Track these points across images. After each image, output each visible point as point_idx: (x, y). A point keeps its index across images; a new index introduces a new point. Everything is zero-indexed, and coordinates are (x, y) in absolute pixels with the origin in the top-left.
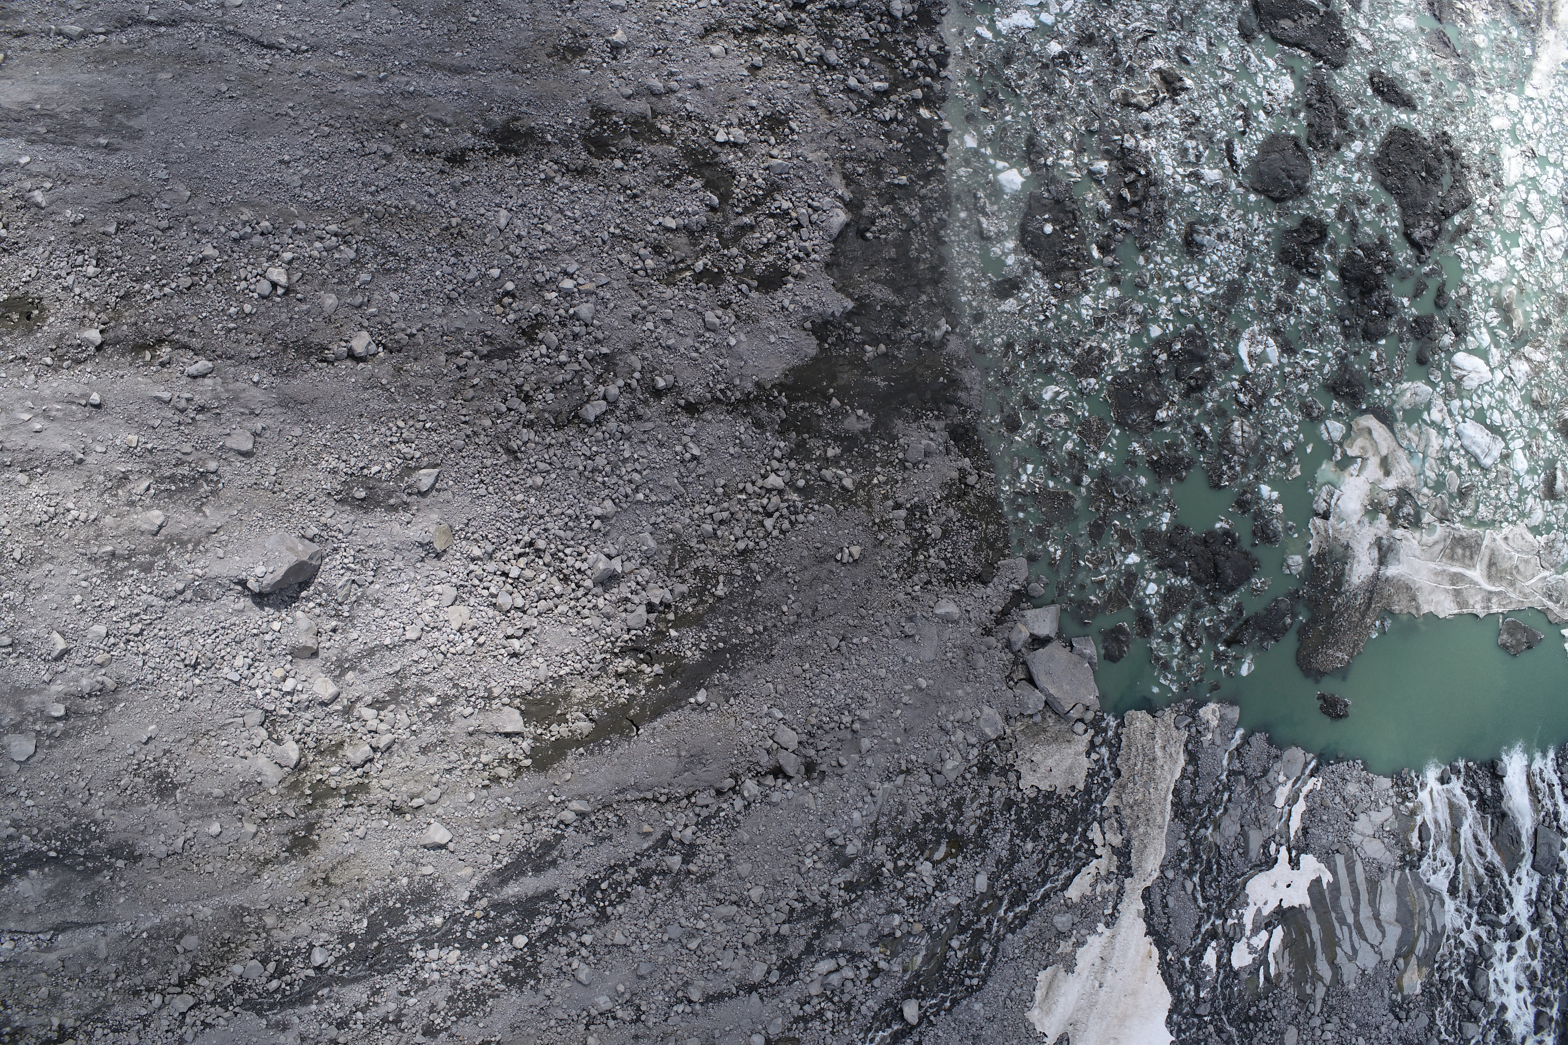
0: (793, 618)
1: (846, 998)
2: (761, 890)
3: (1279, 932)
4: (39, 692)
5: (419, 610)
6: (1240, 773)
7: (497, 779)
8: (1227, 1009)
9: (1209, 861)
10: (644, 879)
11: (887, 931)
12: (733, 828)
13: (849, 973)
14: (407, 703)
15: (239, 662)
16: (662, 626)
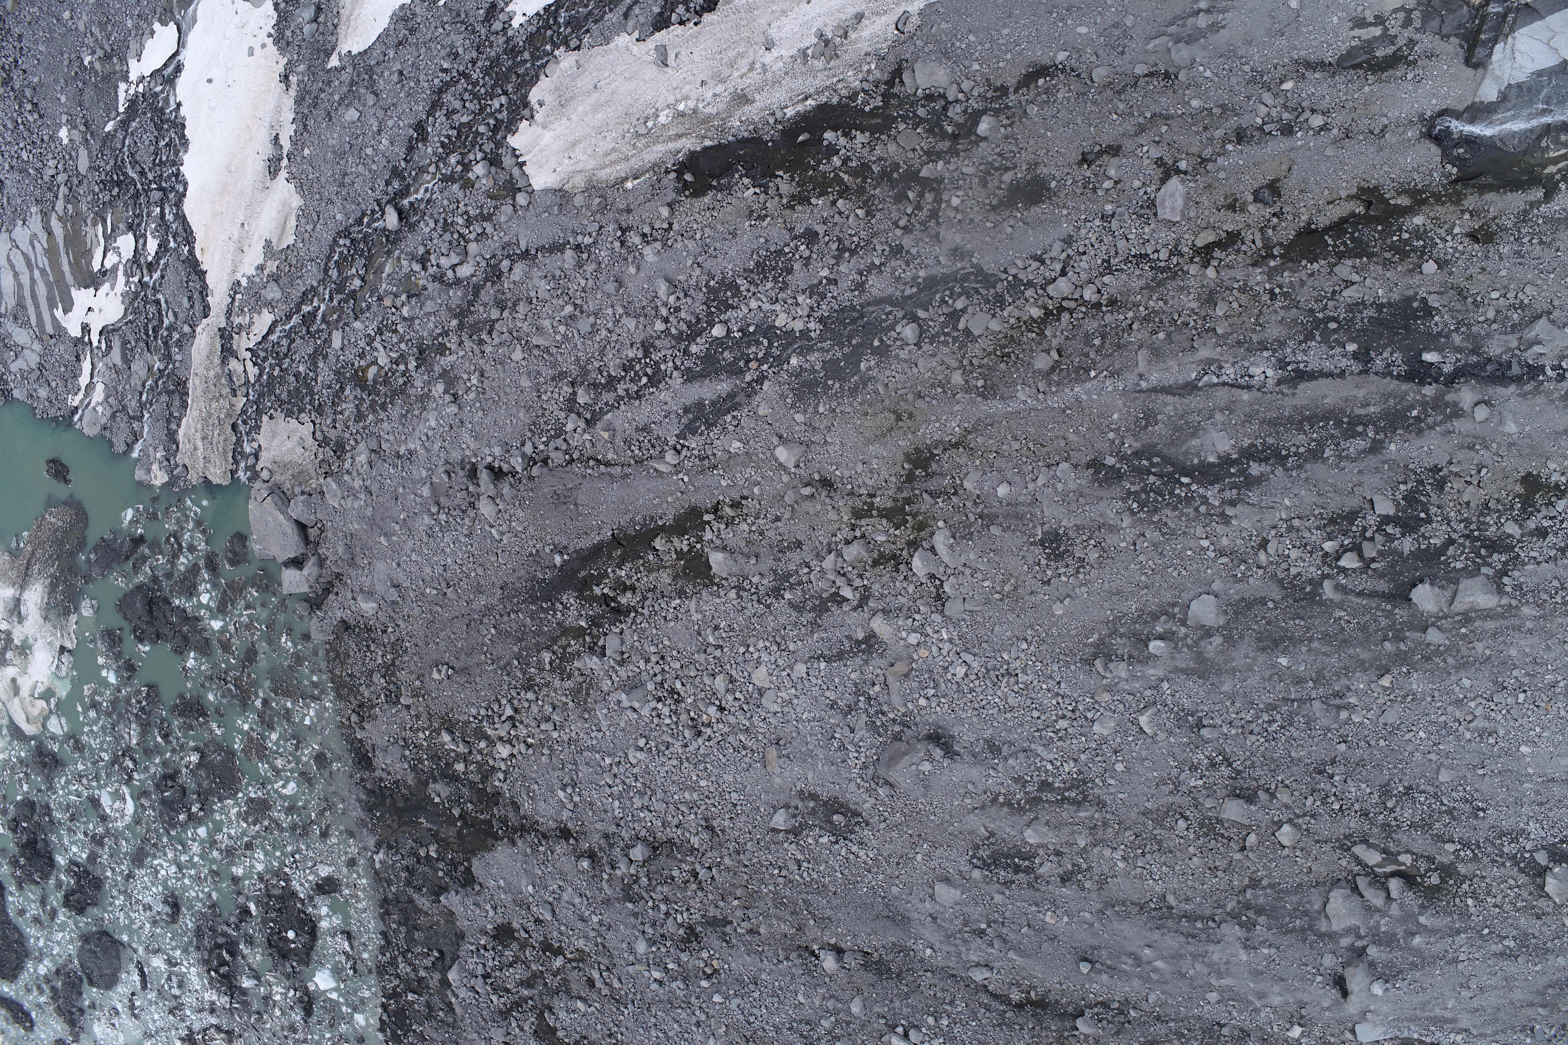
0: (486, 620)
1: (447, 236)
2: (513, 357)
3: (96, 266)
4: (1177, 670)
5: (793, 691)
6: (133, 418)
7: (736, 505)
8: (137, 195)
9: (156, 338)
10: (612, 382)
11: (413, 301)
12: (534, 424)
13: (444, 261)
14: (812, 597)
15: (961, 671)
16: (595, 631)
